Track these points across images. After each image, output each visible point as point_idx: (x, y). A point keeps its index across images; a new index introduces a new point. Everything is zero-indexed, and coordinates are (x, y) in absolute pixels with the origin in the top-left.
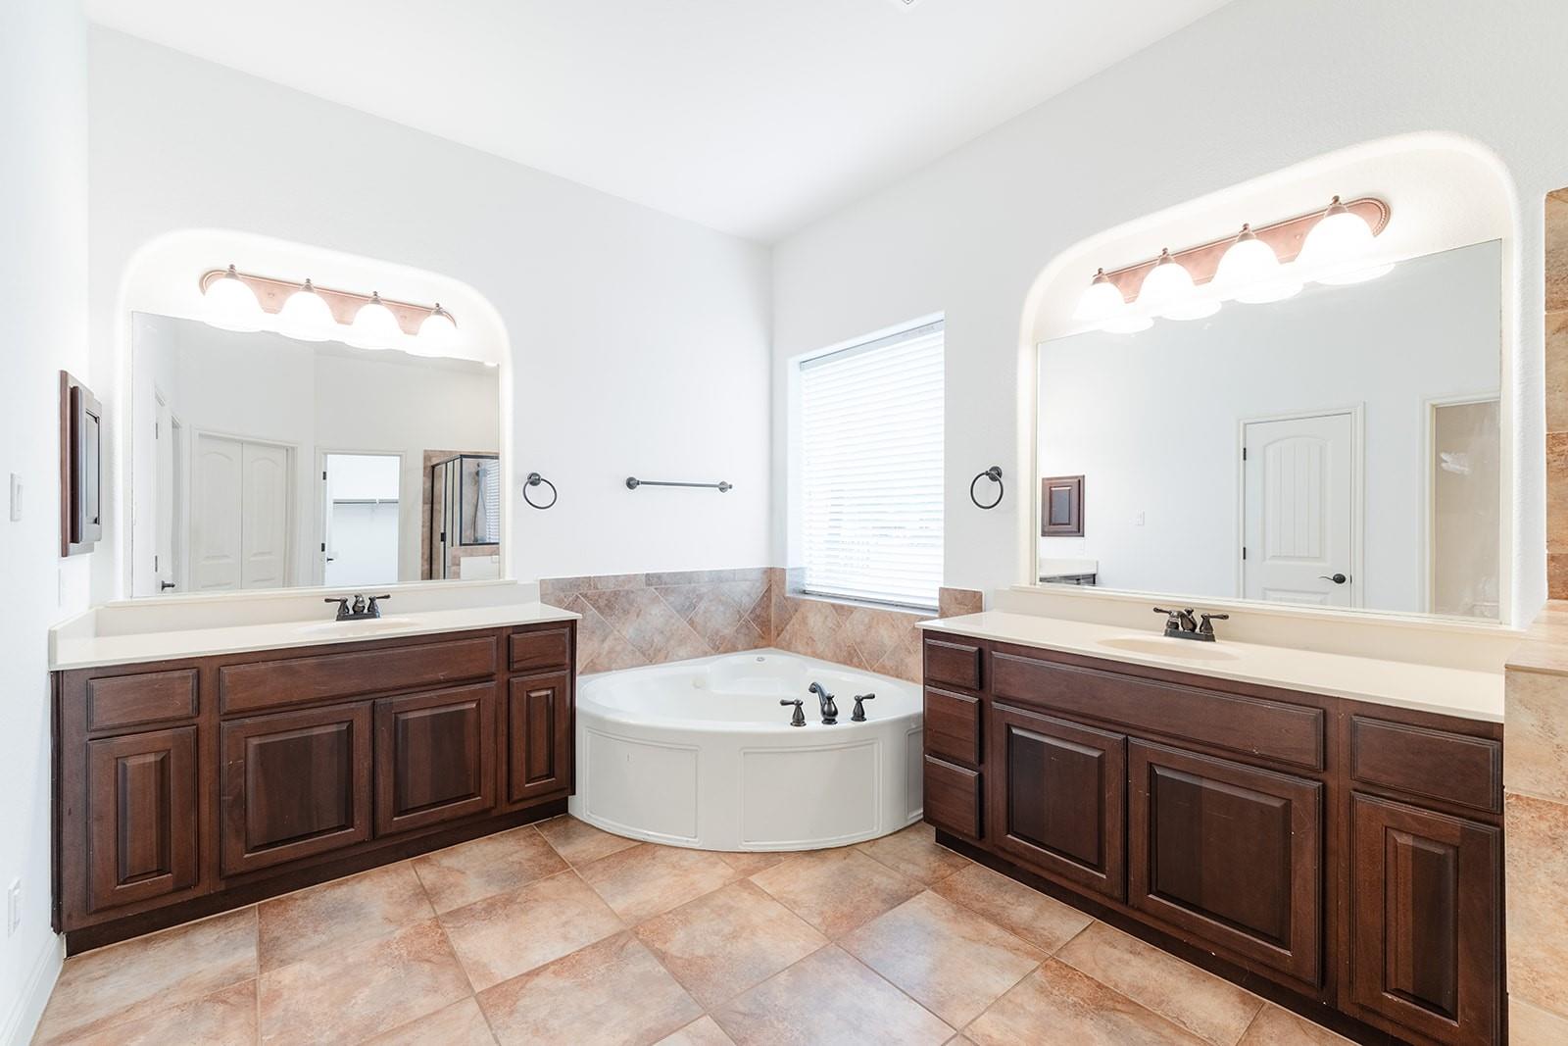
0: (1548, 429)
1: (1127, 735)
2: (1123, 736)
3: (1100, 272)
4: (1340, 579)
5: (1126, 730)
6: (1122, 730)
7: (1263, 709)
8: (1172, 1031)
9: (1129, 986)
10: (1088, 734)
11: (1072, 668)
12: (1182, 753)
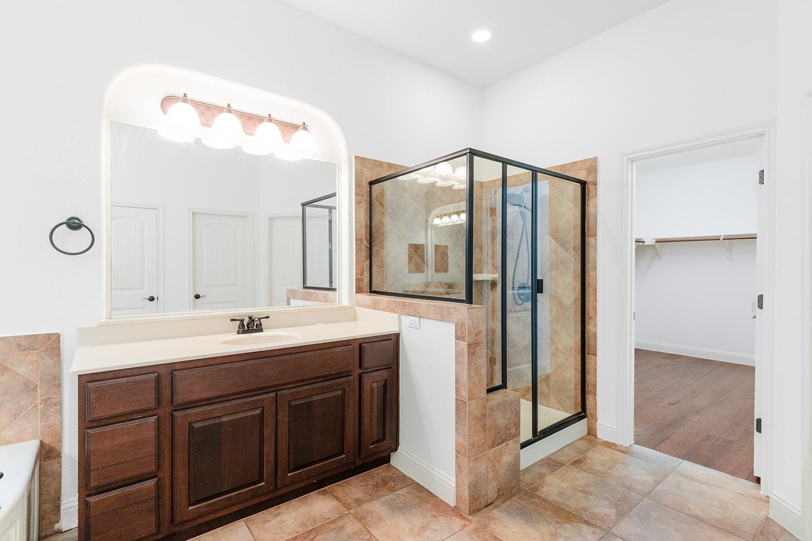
0: (356, 236)
1: (276, 391)
2: (274, 393)
3: (185, 96)
4: (152, 299)
5: (274, 389)
6: (272, 390)
7: (336, 352)
8: (332, 524)
9: (299, 526)
10: (253, 401)
11: (242, 364)
12: (305, 388)
